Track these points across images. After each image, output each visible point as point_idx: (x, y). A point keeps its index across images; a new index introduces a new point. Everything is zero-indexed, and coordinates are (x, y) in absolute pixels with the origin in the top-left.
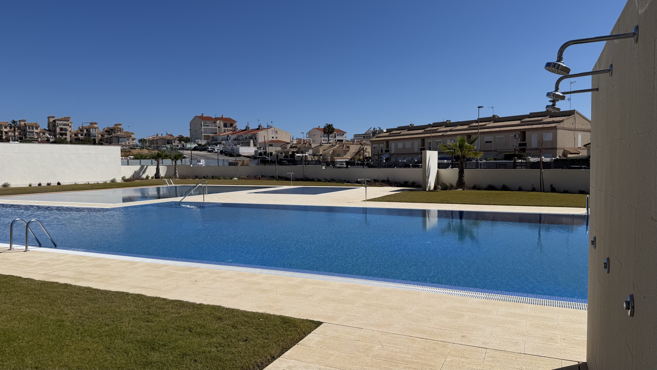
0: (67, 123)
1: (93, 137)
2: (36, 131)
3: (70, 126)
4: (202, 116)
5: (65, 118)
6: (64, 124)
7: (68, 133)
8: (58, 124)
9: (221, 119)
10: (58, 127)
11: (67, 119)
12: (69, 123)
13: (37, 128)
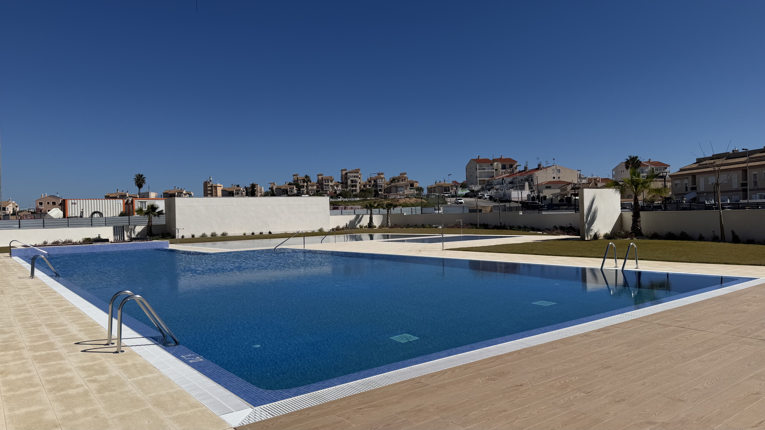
0: (357, 175)
1: (380, 187)
2: (330, 184)
3: (360, 178)
4: (478, 159)
5: (355, 170)
6: (354, 176)
7: (358, 185)
8: (349, 176)
9: (500, 160)
10: (349, 179)
11: (357, 171)
12: (358, 175)
13: (332, 182)
